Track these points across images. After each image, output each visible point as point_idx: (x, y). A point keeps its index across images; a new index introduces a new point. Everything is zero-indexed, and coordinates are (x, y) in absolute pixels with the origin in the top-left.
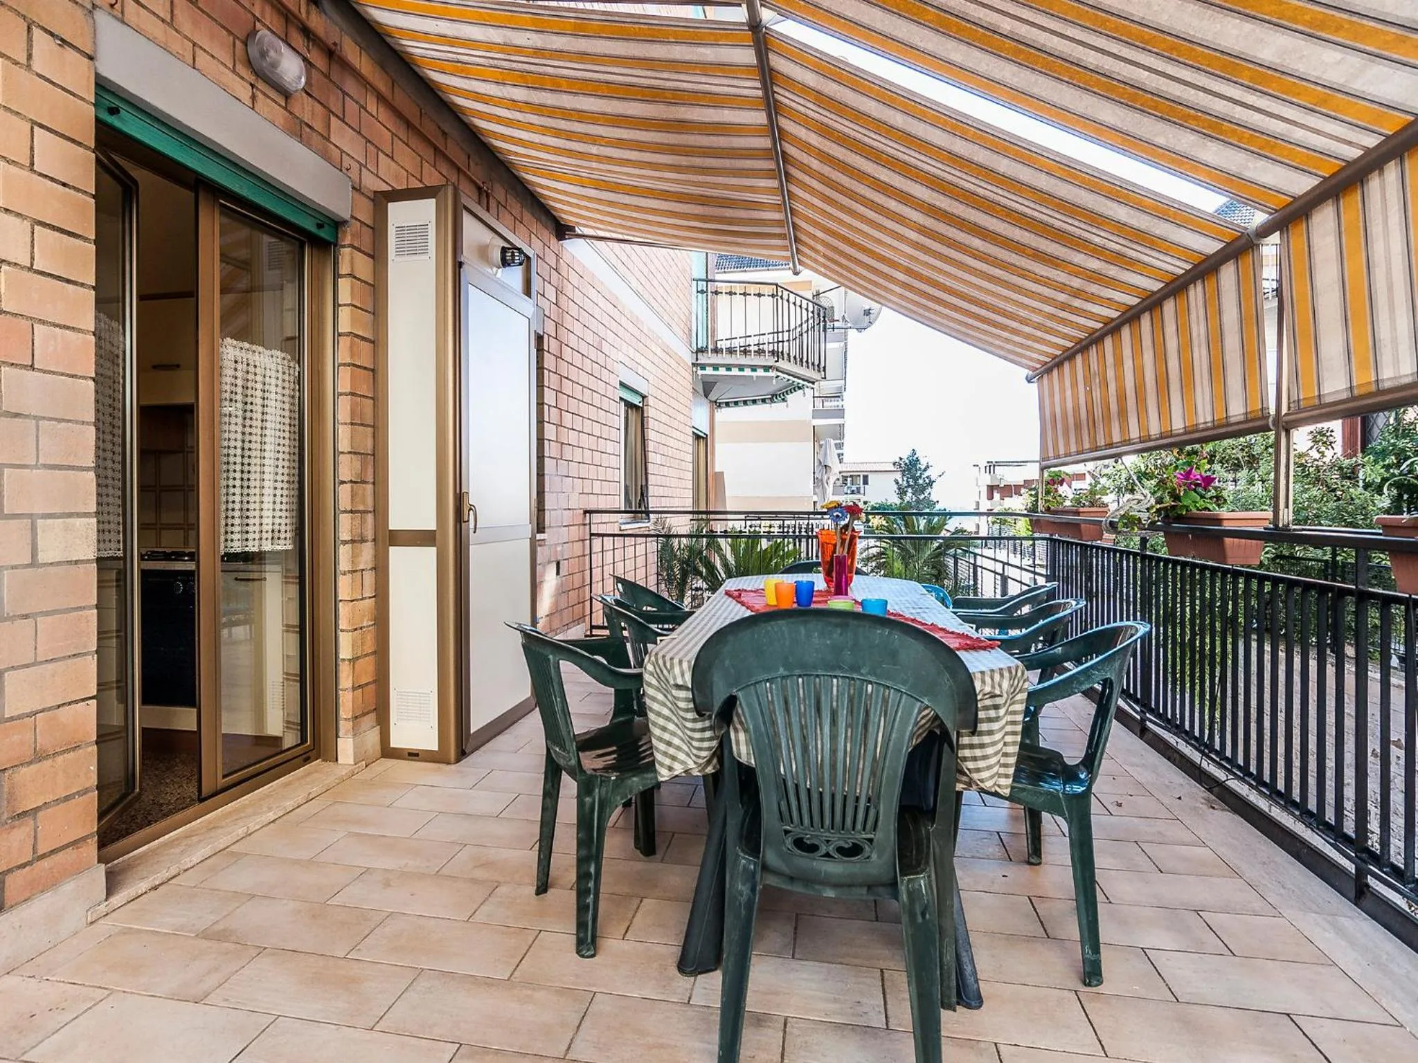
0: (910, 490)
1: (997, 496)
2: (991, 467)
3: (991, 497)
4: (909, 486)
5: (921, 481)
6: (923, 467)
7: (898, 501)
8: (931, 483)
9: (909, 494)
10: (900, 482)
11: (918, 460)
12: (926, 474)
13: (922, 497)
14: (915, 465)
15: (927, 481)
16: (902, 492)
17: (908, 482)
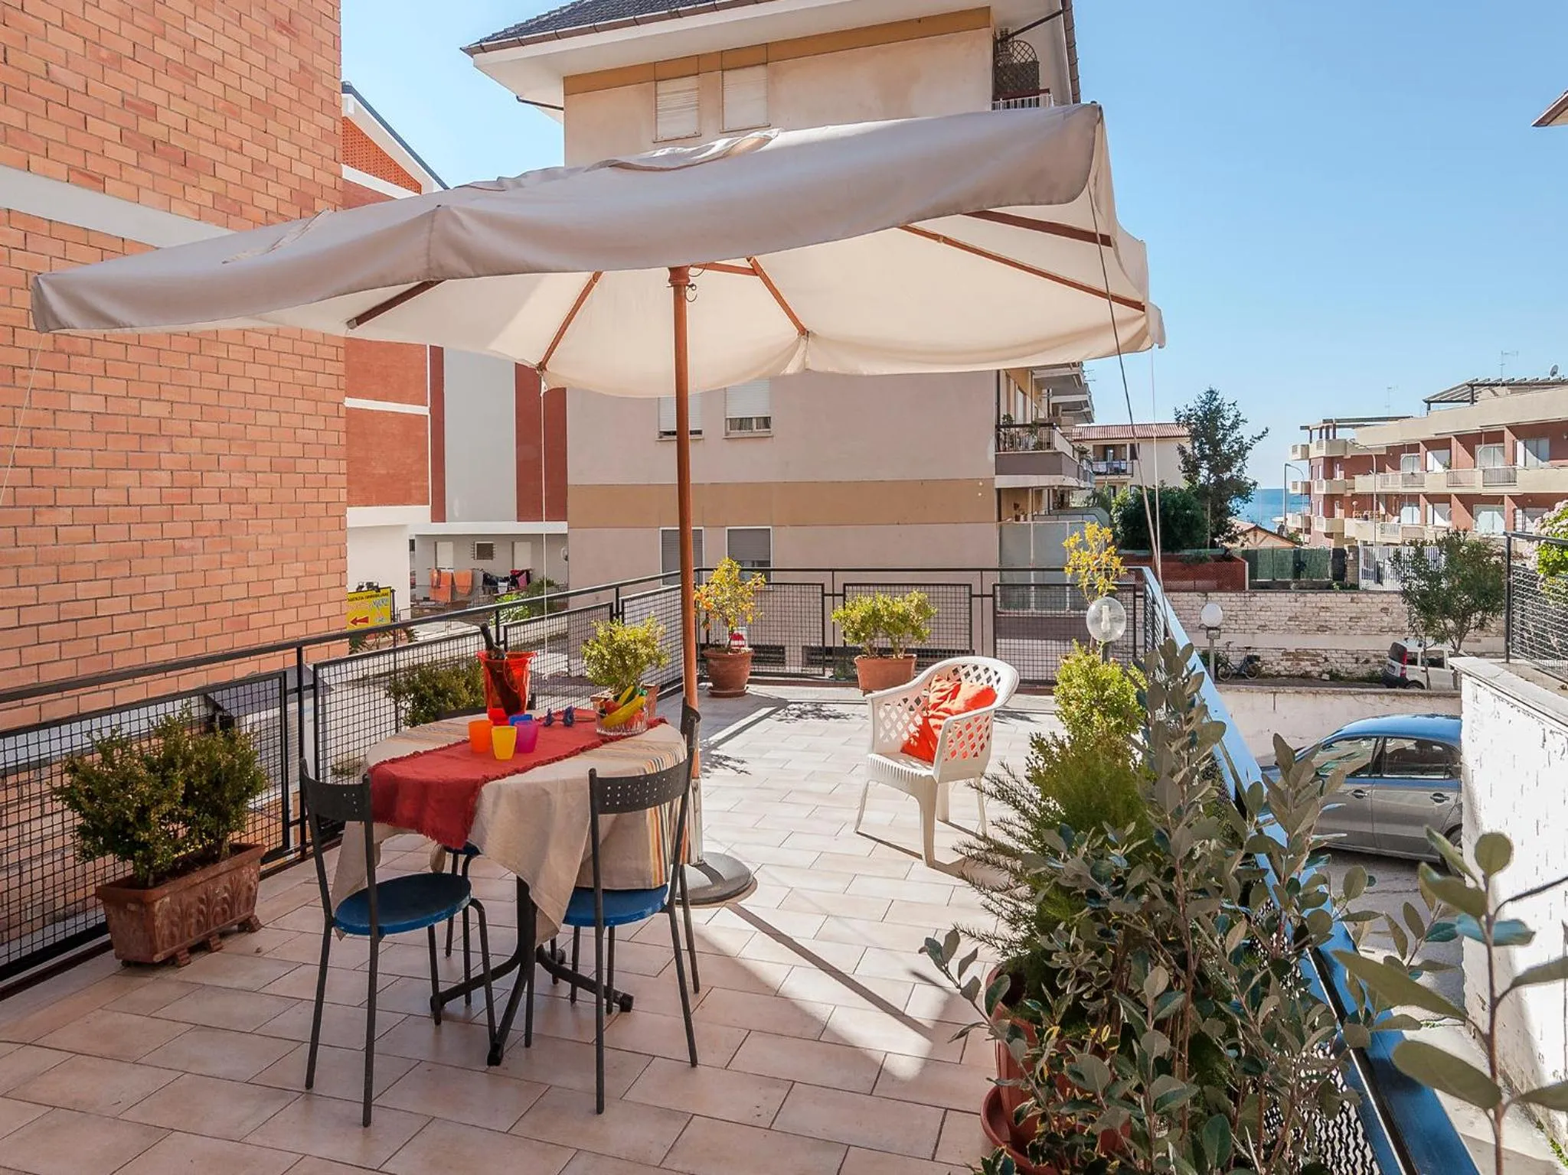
0: (1205, 464)
1: (1339, 475)
2: (1330, 426)
3: (1329, 475)
4: (1204, 457)
5: (1225, 448)
6: (1228, 423)
7: (1184, 485)
8: (1242, 451)
9: (1204, 472)
10: (1189, 450)
11: (1218, 410)
12: (1235, 435)
13: (1226, 476)
14: (1215, 419)
15: (1236, 447)
16: (1191, 468)
17: (1201, 450)
